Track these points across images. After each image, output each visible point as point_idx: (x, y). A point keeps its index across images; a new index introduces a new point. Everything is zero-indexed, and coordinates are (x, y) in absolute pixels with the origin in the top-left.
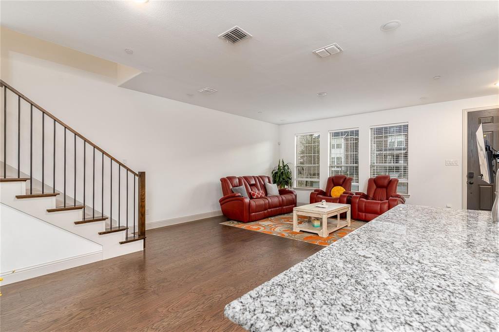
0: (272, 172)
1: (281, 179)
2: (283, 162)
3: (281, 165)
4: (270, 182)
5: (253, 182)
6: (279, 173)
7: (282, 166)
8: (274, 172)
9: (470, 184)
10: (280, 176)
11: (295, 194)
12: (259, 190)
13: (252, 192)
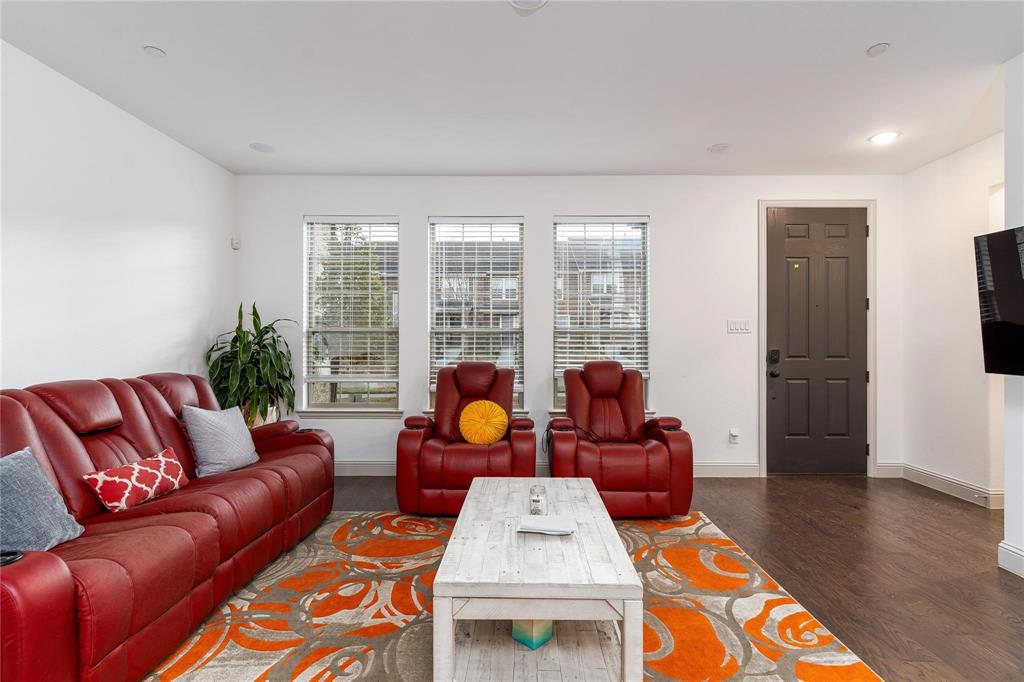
0: (208, 357)
1: (252, 382)
2: (255, 313)
3: (248, 325)
4: (204, 403)
5: (108, 411)
6: (243, 358)
7: (254, 331)
8: (215, 356)
9: (771, 375)
10: (243, 371)
11: (326, 440)
12: (145, 453)
13: (101, 477)
